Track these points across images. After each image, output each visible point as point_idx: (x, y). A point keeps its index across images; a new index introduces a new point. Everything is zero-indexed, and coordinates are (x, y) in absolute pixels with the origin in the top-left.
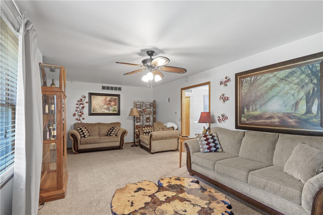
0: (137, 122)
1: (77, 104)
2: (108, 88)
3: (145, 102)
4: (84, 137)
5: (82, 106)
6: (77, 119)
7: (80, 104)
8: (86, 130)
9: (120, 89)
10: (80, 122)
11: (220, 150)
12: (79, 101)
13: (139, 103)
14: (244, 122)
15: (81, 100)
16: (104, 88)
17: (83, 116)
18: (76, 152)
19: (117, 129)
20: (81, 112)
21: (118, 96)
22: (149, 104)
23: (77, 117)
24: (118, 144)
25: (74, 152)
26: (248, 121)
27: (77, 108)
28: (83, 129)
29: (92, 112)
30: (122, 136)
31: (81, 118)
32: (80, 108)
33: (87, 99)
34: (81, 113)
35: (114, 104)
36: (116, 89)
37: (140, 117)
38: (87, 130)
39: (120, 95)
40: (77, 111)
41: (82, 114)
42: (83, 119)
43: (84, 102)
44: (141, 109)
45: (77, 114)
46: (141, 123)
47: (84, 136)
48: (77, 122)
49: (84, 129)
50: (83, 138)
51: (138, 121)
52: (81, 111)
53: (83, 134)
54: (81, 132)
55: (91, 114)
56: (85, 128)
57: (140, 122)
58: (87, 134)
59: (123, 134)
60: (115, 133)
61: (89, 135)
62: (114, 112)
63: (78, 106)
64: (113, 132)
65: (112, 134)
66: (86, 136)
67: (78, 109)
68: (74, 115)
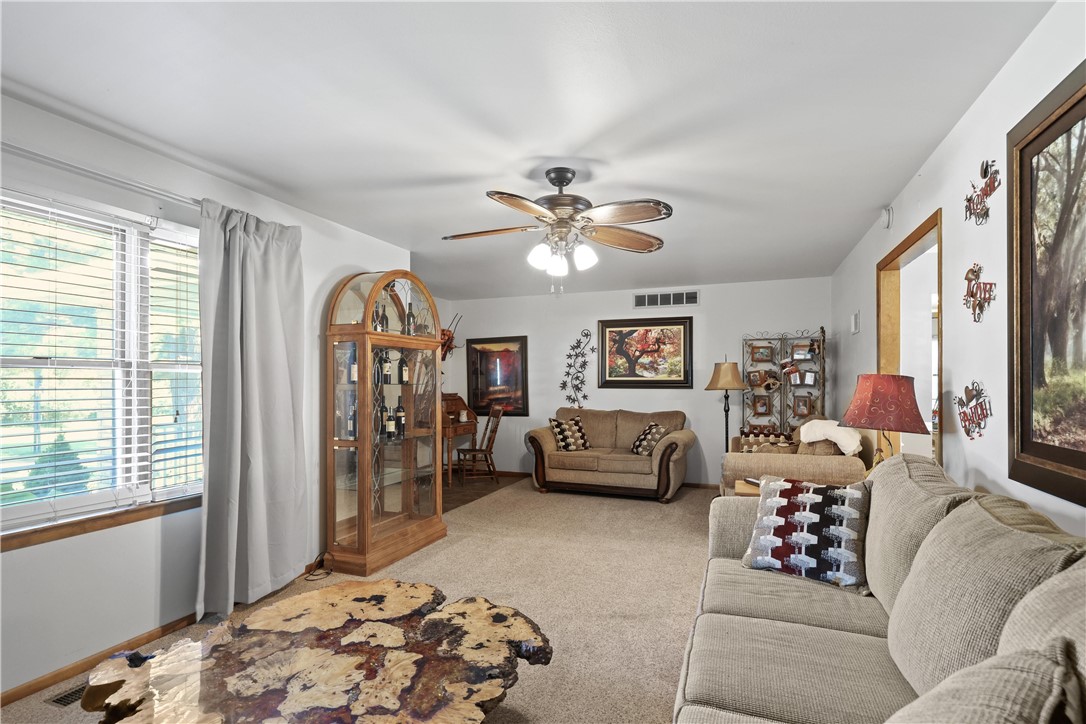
0: (758, 414)
1: (570, 356)
2: (653, 300)
3: (789, 336)
4: (564, 447)
5: (580, 360)
6: (569, 398)
7: (577, 356)
8: (576, 428)
9: (692, 298)
10: (576, 406)
11: (840, 574)
12: (573, 348)
13: (765, 344)
14: (1041, 436)
15: (579, 342)
16: (640, 301)
17: (585, 389)
18: (542, 487)
19: (657, 432)
20: (577, 378)
21: (687, 322)
22: (808, 342)
23: (570, 391)
24: (651, 482)
25: (537, 485)
26: (1056, 432)
27: (570, 366)
28: (565, 426)
29: (608, 378)
30: (665, 458)
31: (580, 395)
32: (578, 365)
33: (594, 342)
34: (578, 382)
35: (672, 350)
36: (678, 299)
37: (769, 398)
38: (580, 430)
39: (691, 319)
40: (568, 374)
41: (582, 382)
42: (585, 397)
43: (587, 350)
44: (775, 364)
45: (569, 385)
46: (775, 419)
47: (566, 447)
48: (568, 405)
49: (571, 426)
50: (564, 452)
51: (761, 410)
52: (579, 374)
53: (562, 440)
54: (560, 433)
55: (605, 384)
56: (577, 424)
57: (768, 413)
58: (576, 440)
59: (669, 451)
60: (649, 445)
61: (584, 445)
62: (674, 377)
63: (571, 361)
64: (645, 443)
65: (640, 449)
66: (573, 447)
67: (572, 371)
68: (564, 385)
